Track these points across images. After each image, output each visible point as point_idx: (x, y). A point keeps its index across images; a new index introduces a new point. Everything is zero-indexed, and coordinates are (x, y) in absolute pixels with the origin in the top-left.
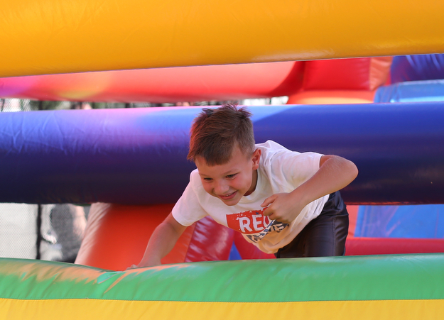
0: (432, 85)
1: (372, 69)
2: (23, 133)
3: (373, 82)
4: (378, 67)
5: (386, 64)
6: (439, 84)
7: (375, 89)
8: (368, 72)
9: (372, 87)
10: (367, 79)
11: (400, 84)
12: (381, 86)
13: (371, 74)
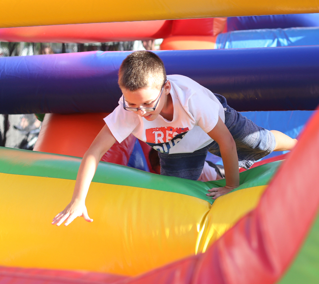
0: (252, 32)
1: (215, 22)
2: (5, 70)
3: (215, 31)
4: (219, 21)
5: (223, 20)
6: (256, 32)
7: (217, 35)
8: (212, 24)
9: (215, 34)
10: (212, 29)
11: (232, 32)
12: (220, 33)
13: (214, 26)
